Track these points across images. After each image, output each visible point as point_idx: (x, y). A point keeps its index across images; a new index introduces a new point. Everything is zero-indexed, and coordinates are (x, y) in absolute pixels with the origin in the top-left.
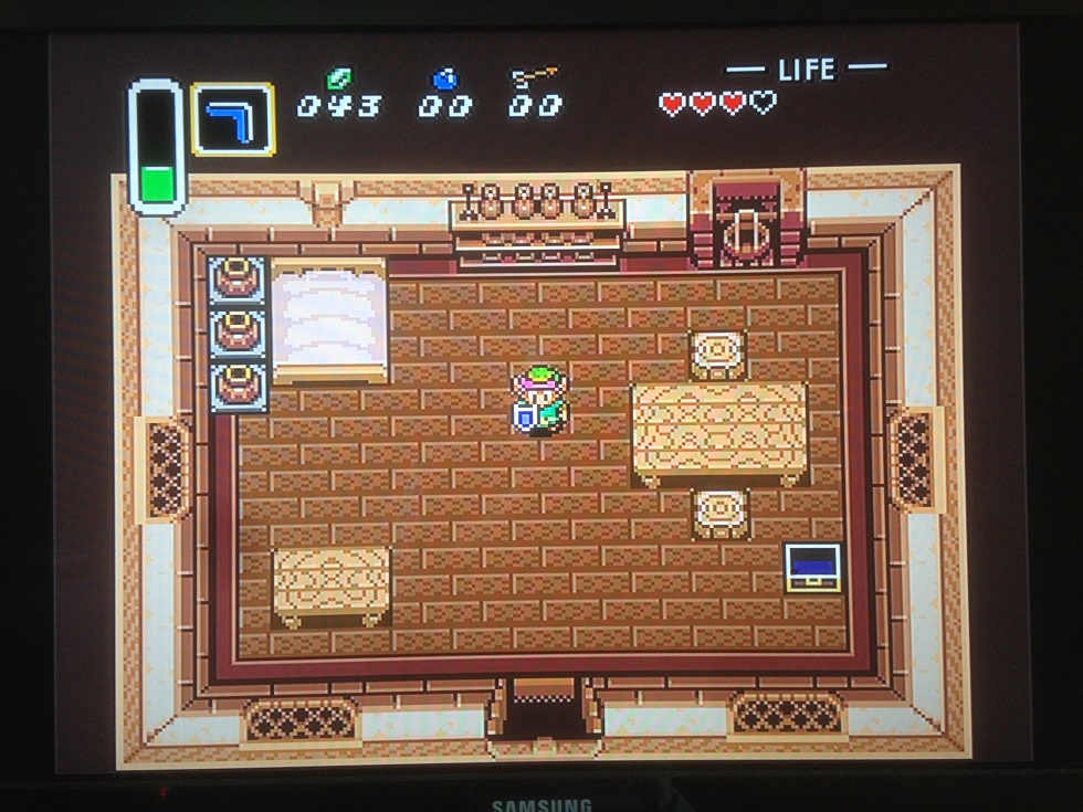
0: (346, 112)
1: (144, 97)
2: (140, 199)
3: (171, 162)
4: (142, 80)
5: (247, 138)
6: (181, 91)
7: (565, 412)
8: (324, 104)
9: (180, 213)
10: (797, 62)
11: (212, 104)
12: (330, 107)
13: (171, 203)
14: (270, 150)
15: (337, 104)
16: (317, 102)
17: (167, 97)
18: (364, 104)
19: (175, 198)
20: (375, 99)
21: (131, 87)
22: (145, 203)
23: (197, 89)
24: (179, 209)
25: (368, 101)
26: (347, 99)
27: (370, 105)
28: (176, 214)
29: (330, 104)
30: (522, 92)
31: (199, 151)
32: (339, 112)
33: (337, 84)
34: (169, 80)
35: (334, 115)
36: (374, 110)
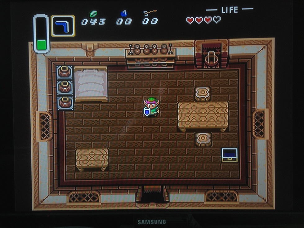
0: (95, 23)
1: (38, 19)
2: (37, 49)
3: (46, 38)
4: (37, 15)
5: (67, 31)
6: (48, 18)
7: (158, 110)
8: (89, 21)
9: (48, 53)
10: (227, 8)
11: (57, 21)
12: (91, 22)
13: (46, 50)
14: (73, 35)
15: (93, 21)
16: (87, 21)
17: (44, 19)
18: (101, 21)
19: (47, 49)
20: (104, 19)
21: (34, 17)
22: (38, 50)
23: (53, 17)
24: (48, 52)
25: (102, 20)
26: (96, 20)
27: (102, 21)
28: (47, 53)
29: (91, 21)
30: (146, 17)
31: (53, 35)
32: (93, 24)
33: (93, 15)
34: (45, 15)
35: (92, 24)
36: (104, 23)
